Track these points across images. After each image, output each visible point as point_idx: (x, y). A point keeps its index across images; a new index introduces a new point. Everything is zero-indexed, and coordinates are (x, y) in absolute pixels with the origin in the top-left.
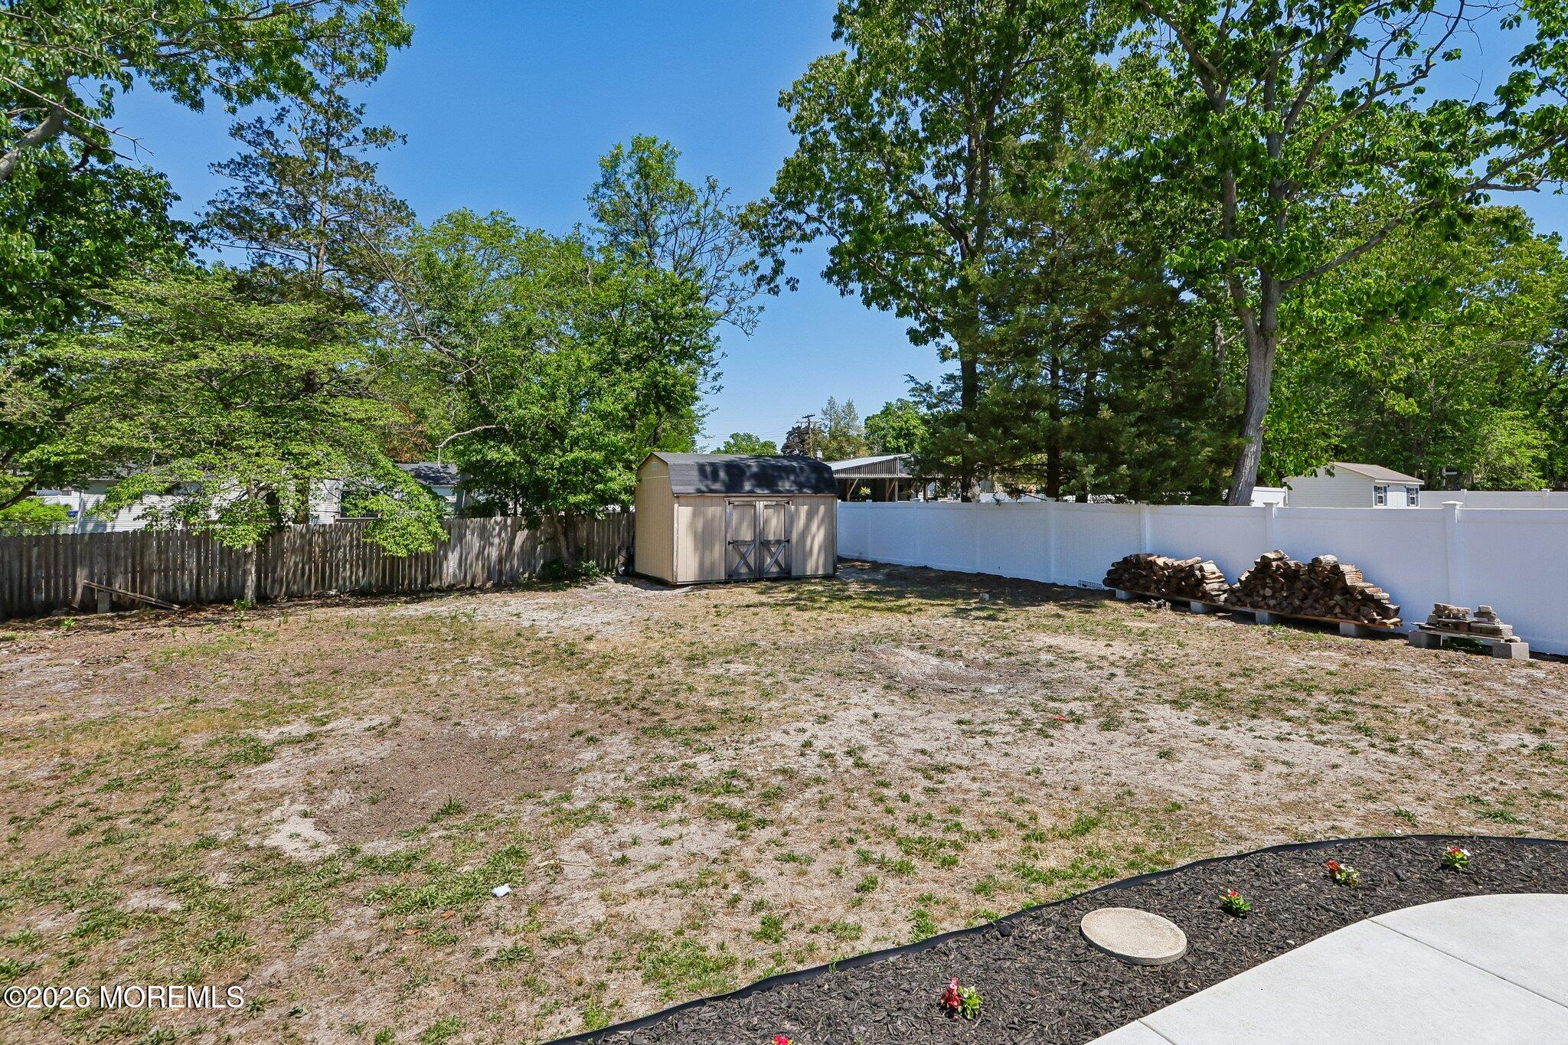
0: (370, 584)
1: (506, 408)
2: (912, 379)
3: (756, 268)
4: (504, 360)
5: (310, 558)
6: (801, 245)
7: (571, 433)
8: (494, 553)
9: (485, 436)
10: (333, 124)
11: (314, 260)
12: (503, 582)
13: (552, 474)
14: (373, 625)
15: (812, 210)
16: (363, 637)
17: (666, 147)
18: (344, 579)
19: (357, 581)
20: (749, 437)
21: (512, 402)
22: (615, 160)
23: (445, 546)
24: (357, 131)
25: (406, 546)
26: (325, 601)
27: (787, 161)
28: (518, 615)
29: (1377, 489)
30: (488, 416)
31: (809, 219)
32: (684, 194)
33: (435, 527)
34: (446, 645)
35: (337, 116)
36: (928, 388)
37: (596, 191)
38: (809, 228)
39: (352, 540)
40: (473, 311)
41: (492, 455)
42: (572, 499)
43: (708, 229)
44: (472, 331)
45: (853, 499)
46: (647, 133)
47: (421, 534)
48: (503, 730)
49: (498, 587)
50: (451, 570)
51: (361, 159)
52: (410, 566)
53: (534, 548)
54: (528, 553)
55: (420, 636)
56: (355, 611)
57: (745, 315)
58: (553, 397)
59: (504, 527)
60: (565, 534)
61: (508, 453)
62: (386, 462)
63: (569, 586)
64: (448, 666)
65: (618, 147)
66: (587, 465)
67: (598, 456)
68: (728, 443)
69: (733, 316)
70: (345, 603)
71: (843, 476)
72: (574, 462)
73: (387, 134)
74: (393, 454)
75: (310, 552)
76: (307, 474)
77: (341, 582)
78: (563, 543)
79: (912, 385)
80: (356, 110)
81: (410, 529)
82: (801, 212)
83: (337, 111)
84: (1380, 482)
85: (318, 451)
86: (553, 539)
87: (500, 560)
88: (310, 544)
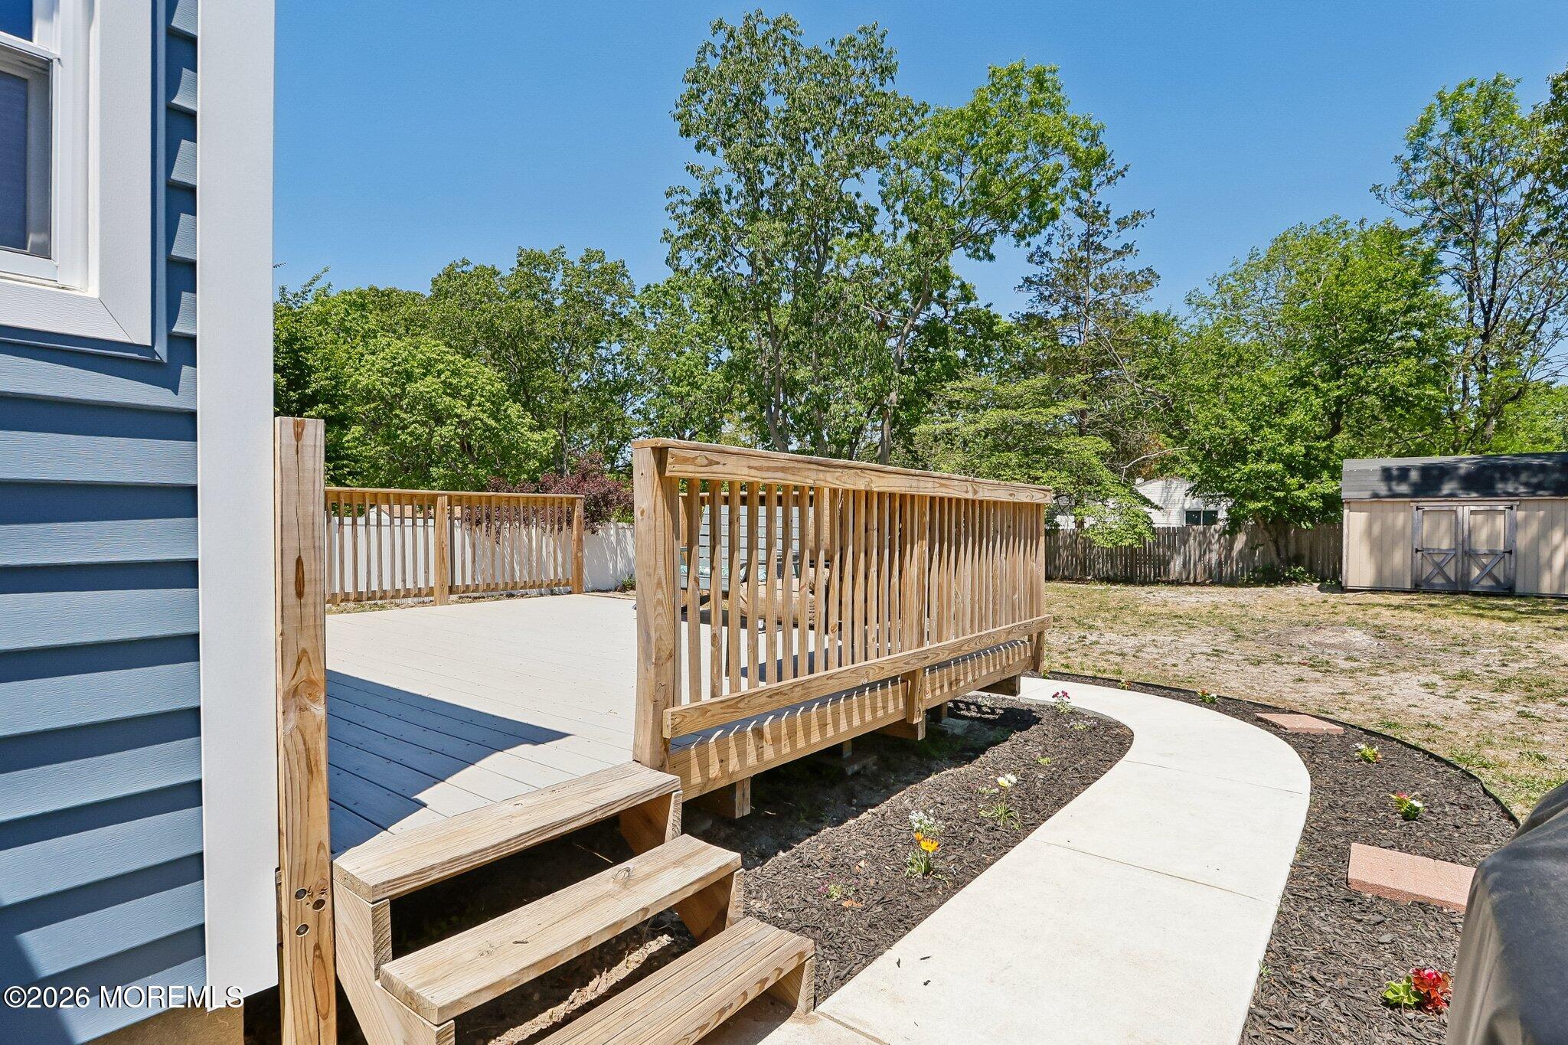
8: (1213, 557)
12: (1217, 578)
23: (1172, 547)
25: (1112, 540)
33: (1142, 528)
47: (1127, 534)
49: (1213, 584)
50: (1177, 567)
53: (1252, 551)
54: (1245, 556)
59: (1223, 536)
60: (1276, 541)
73: (1137, 216)
78: (1274, 550)
81: (1115, 529)
86: (1264, 545)
87: (1220, 564)
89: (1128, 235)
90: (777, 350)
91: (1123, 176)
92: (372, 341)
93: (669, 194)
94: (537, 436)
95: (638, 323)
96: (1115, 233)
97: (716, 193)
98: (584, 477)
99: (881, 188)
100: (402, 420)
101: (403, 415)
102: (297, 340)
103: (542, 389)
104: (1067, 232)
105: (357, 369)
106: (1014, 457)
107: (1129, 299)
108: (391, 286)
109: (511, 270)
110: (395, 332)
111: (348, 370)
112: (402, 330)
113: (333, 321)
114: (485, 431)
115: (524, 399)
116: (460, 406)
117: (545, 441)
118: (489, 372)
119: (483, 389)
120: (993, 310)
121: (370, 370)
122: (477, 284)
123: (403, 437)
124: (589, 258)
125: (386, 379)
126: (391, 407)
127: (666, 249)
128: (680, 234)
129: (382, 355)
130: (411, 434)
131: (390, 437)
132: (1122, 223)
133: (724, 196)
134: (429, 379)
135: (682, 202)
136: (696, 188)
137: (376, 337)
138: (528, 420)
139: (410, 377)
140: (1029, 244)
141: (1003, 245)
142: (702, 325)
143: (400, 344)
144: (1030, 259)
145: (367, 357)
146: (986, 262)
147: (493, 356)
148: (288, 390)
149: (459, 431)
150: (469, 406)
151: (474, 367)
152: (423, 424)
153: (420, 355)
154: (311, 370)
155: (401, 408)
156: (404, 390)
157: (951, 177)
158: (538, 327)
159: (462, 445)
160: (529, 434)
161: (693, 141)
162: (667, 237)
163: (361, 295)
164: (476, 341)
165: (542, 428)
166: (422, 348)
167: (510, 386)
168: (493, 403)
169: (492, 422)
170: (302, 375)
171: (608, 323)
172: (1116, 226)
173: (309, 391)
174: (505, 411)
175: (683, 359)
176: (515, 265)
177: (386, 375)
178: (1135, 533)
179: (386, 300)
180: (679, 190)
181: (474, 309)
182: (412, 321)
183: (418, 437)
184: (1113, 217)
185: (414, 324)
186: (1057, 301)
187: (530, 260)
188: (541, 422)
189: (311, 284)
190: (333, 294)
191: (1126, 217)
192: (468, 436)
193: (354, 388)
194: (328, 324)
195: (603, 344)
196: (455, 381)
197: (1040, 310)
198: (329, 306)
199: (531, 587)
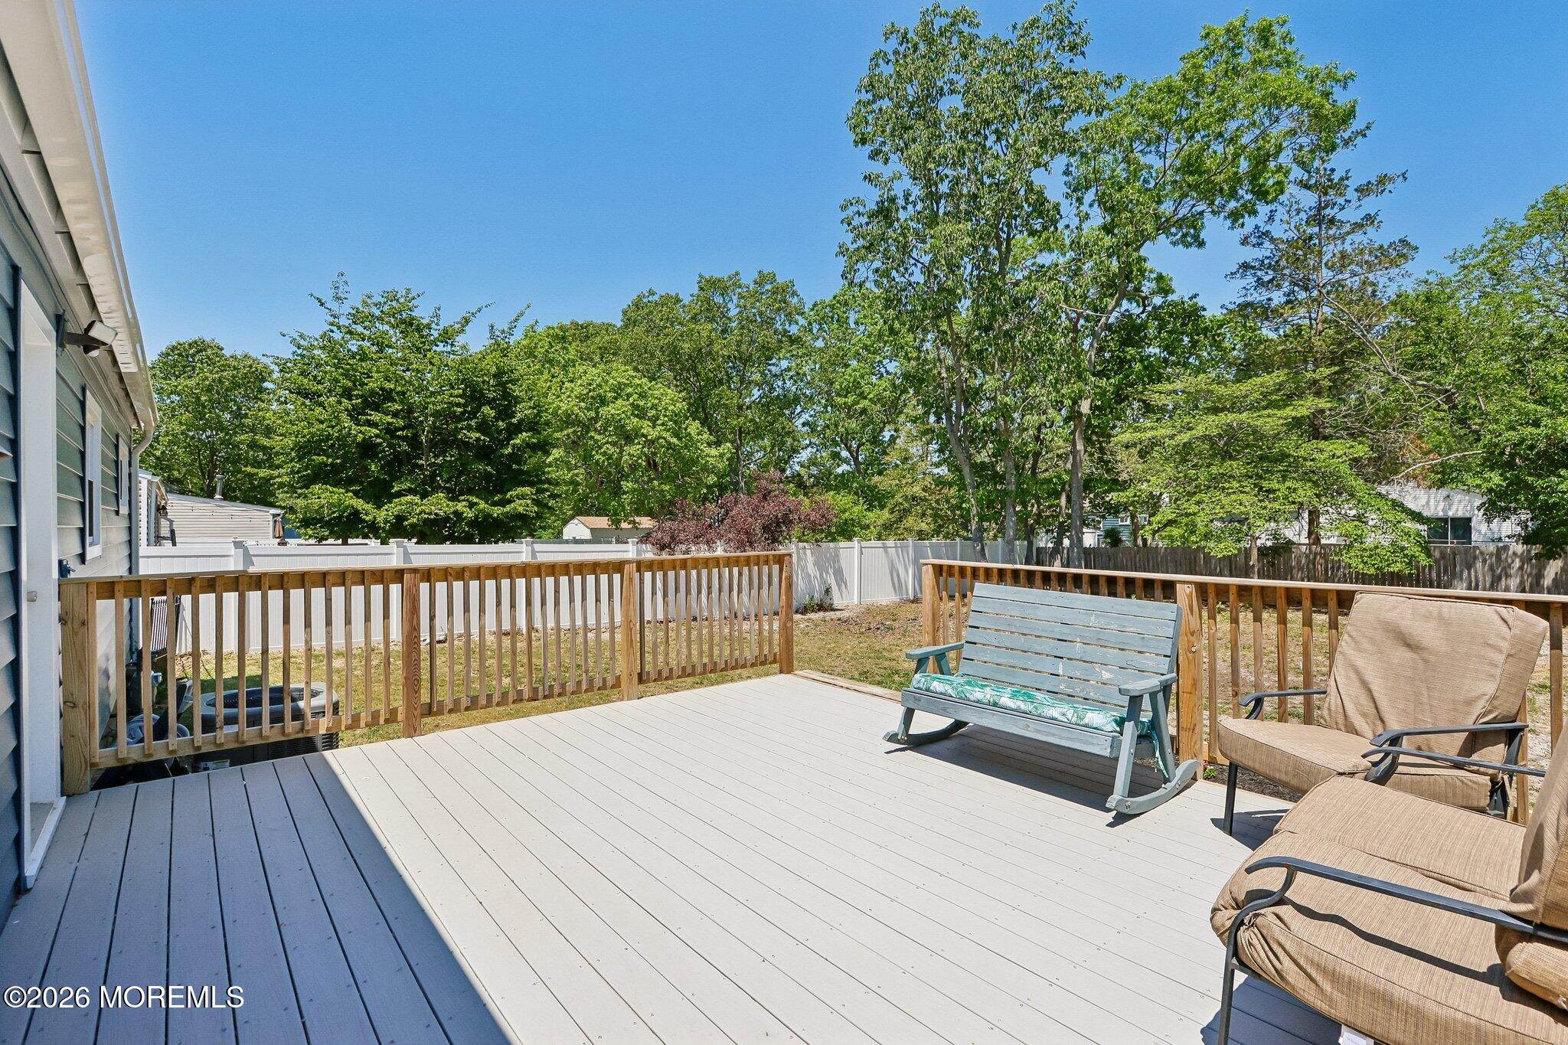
89: (1370, 205)
90: (959, 359)
91: (1365, 136)
92: (571, 369)
93: (844, 208)
94: (714, 452)
95: (807, 338)
96: (1354, 203)
97: (893, 200)
98: (765, 498)
99: (1066, 179)
100: (596, 441)
101: (597, 437)
102: (505, 373)
103: (717, 407)
104: (1295, 207)
105: (559, 396)
106: (1236, 467)
107: (1379, 277)
108: (589, 319)
109: (692, 295)
110: (592, 360)
111: (551, 398)
112: (597, 359)
113: (539, 352)
114: (668, 449)
115: (702, 415)
116: (646, 428)
117: (721, 456)
118: (671, 392)
119: (666, 409)
120: (1200, 301)
121: (569, 396)
122: (661, 311)
123: (597, 457)
124: (762, 279)
125: (583, 405)
126: (587, 428)
127: (841, 262)
128: (855, 246)
129: (580, 382)
130: (604, 454)
131: (587, 458)
132: (1363, 191)
133: (901, 202)
134: (619, 402)
135: (859, 213)
136: (872, 197)
137: (574, 366)
138: (705, 436)
139: (603, 402)
140: (1243, 225)
141: (1214, 227)
142: (869, 336)
143: (595, 371)
144: (1244, 242)
145: (567, 385)
146: (1194, 249)
147: (675, 378)
148: (497, 421)
149: (646, 449)
150: (654, 427)
151: (659, 389)
152: (614, 444)
153: (612, 381)
154: (517, 400)
155: (596, 430)
156: (597, 413)
157: (1151, 159)
158: (716, 347)
159: (649, 463)
160: (707, 450)
161: (868, 149)
162: (842, 251)
163: (561, 328)
164: (660, 364)
165: (718, 444)
166: (614, 374)
167: (689, 404)
168: (675, 422)
169: (674, 440)
170: (509, 406)
171: (780, 341)
172: (1356, 194)
173: (514, 421)
174: (686, 429)
175: (849, 370)
176: (696, 291)
177: (583, 400)
178: (1406, 556)
179: (584, 332)
180: (854, 201)
181: (658, 335)
182: (606, 349)
183: (610, 457)
184: (1353, 183)
185: (608, 352)
186: (1279, 286)
187: (711, 285)
188: (717, 437)
189: (516, 320)
190: (540, 329)
191: (1369, 182)
192: (654, 454)
193: (555, 414)
194: (536, 357)
195: (774, 361)
196: (642, 403)
197: (1258, 296)
198: (536, 341)
199: (733, 668)
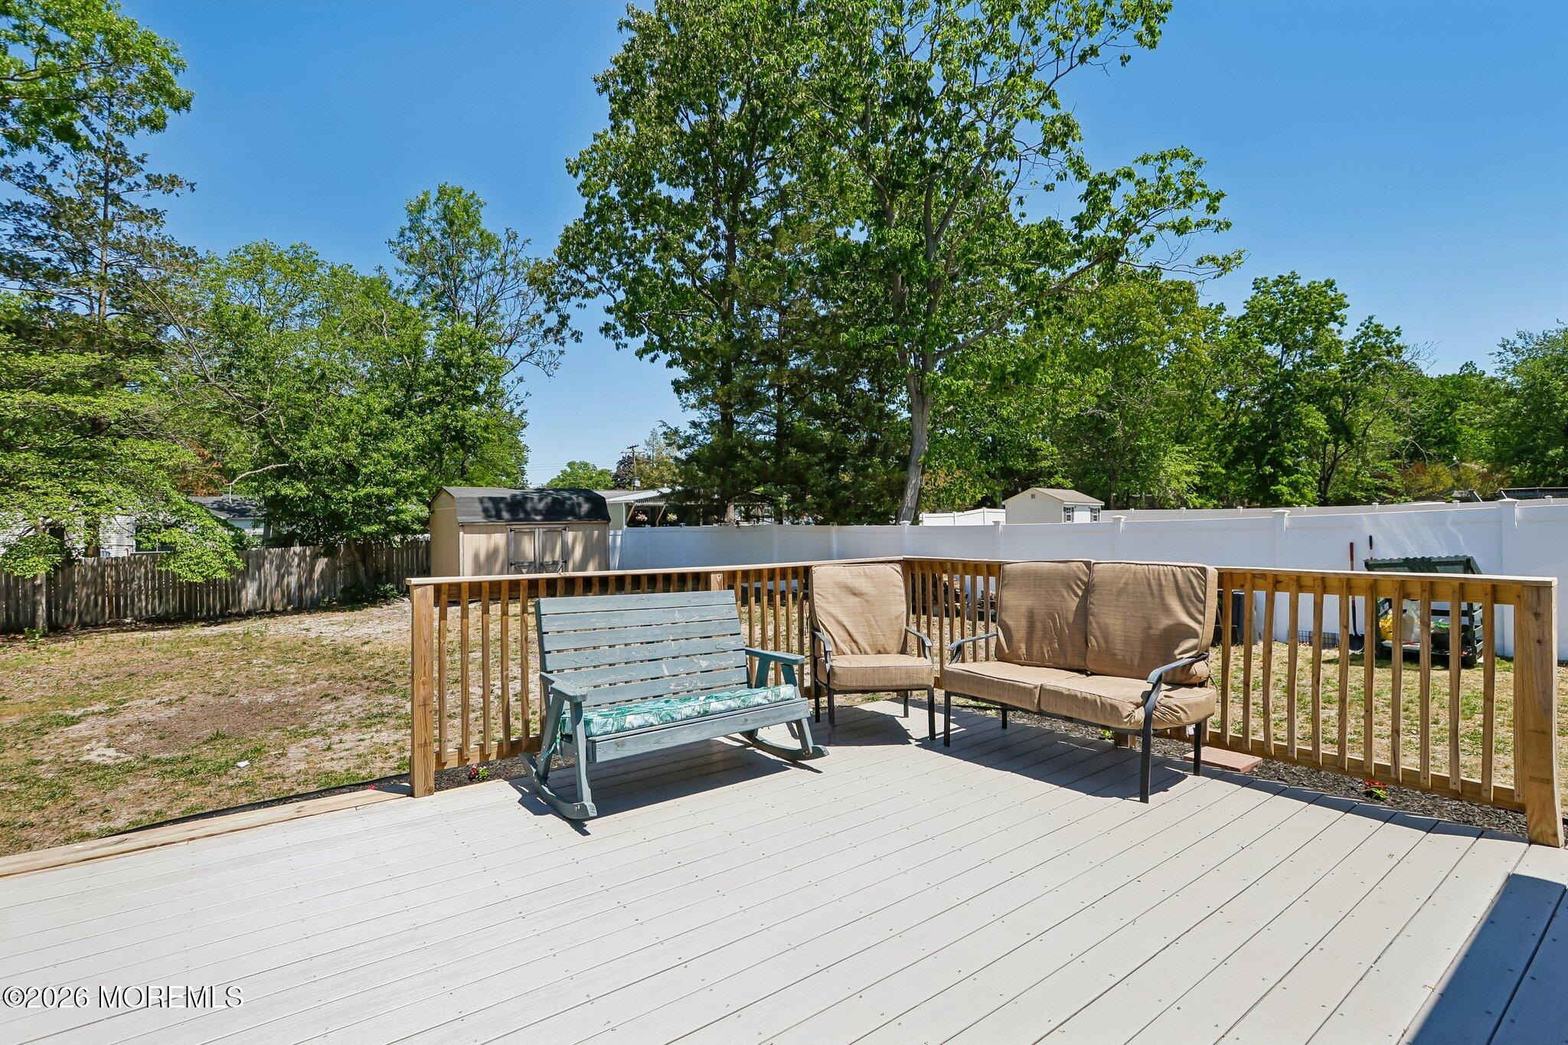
0: (167, 612)
1: (299, 449)
2: (665, 424)
3: (543, 322)
4: (295, 403)
5: (103, 590)
6: (586, 301)
7: (364, 470)
8: (293, 580)
9: (279, 474)
10: (113, 168)
11: (96, 306)
12: (301, 605)
13: (345, 507)
14: (168, 642)
15: (592, 271)
16: (157, 650)
17: (472, 196)
18: (140, 609)
19: (154, 610)
20: (586, 465)
21: (305, 443)
22: (421, 208)
23: (244, 574)
24: (139, 177)
25: (201, 573)
26: (118, 626)
27: (567, 229)
28: (307, 630)
29: (1066, 509)
30: (281, 455)
31: (590, 279)
32: (488, 244)
33: (231, 556)
34: (235, 653)
35: (116, 161)
36: (676, 432)
37: (402, 235)
38: (592, 286)
39: (146, 573)
40: (263, 359)
41: (287, 491)
42: (366, 529)
43: (509, 278)
44: (262, 377)
45: (661, 525)
46: (453, 183)
47: (217, 564)
48: (269, 698)
49: (296, 611)
50: (250, 597)
51: (145, 205)
52: (208, 595)
53: (334, 575)
54: (328, 576)
55: (212, 648)
56: (151, 634)
57: (546, 359)
58: (345, 438)
59: (302, 557)
60: (364, 561)
61: (302, 489)
62: (178, 498)
63: (366, 607)
64: (234, 667)
65: (426, 194)
66: (380, 499)
67: (389, 491)
68: (564, 472)
69: (536, 357)
70: (141, 629)
71: (651, 503)
72: (368, 496)
73: (173, 181)
74: (187, 489)
75: (103, 583)
76: (97, 511)
77: (137, 612)
78: (362, 569)
79: (665, 429)
80: (137, 159)
81: (204, 558)
82: (583, 272)
83: (117, 157)
84: (1067, 504)
85: (108, 489)
86: (352, 566)
87: (300, 588)
88: (103, 577)
